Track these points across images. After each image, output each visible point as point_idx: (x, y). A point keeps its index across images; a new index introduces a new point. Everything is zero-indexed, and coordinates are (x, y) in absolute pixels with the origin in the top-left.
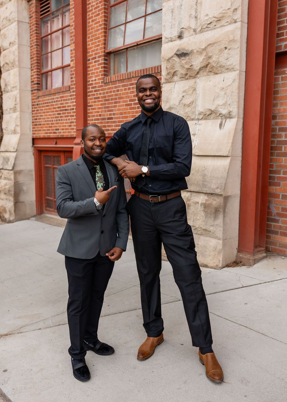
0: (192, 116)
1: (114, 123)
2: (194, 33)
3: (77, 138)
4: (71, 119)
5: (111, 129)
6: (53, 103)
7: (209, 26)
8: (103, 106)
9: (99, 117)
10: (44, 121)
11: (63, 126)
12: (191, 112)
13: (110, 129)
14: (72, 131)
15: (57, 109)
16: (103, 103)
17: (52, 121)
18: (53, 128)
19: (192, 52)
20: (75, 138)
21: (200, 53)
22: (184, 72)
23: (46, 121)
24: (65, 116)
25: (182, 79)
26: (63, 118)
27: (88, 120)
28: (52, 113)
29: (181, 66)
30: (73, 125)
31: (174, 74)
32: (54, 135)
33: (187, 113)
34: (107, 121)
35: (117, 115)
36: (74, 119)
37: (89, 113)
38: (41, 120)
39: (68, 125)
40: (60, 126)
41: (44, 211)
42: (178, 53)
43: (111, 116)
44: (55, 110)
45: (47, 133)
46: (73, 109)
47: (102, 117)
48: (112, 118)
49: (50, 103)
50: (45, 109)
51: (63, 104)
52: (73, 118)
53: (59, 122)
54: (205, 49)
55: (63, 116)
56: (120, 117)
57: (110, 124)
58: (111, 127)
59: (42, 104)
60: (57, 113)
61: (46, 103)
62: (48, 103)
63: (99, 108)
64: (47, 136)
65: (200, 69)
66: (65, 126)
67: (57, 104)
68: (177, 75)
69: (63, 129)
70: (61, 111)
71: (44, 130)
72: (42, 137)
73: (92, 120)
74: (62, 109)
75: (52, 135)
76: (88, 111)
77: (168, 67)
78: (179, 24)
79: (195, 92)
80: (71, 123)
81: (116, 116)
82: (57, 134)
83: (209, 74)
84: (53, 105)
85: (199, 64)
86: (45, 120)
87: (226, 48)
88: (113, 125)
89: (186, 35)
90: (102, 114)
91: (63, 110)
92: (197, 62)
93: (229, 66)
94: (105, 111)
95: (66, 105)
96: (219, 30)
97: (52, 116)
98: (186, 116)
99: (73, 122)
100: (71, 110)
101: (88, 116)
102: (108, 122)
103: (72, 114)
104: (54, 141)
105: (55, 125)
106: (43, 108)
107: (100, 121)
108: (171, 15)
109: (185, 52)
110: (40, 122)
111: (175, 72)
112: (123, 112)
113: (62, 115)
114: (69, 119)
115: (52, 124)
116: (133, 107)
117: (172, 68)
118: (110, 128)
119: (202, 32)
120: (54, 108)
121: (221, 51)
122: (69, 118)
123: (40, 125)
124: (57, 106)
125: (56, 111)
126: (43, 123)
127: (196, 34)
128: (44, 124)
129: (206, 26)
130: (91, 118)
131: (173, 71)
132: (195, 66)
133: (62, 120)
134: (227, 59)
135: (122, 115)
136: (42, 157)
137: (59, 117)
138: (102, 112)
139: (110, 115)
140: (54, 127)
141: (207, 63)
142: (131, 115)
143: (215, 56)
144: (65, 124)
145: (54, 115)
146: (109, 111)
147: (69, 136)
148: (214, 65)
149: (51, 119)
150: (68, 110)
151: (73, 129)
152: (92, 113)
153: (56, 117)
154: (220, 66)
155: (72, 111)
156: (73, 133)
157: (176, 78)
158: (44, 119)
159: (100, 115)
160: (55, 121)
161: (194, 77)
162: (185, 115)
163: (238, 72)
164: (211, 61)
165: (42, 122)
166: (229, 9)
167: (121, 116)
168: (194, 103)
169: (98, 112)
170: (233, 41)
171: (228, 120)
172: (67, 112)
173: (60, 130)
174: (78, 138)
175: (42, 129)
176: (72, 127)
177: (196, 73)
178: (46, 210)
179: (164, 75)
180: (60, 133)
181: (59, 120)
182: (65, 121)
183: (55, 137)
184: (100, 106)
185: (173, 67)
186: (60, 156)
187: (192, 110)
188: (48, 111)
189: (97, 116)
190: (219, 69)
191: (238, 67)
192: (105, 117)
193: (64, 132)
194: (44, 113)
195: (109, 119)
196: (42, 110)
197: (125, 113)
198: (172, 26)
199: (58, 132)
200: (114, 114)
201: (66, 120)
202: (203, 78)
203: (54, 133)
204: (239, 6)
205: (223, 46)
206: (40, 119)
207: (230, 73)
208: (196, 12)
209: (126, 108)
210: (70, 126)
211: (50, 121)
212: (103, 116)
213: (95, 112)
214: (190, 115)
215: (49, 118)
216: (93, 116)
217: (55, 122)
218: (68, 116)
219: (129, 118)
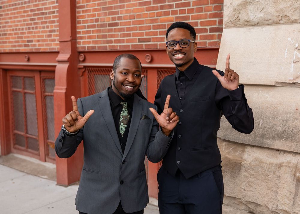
0: (292, 15)
1: (119, 32)
3: (60, 52)
4: (51, 26)
5: (115, 40)
6: (24, 5)
8: (102, 7)
9: (95, 23)
10: (10, 30)
11: (39, 36)
12: (292, 9)
13: (113, 41)
14: (53, 43)
15: (30, 13)
16: (101, 3)
17: (23, 29)
18: (24, 39)
20: (58, 53)
23: (13, 30)
24: (41, 22)
26: (38, 26)
27: (77, 27)
28: (22, 19)
30: (54, 35)
32: (26, 49)
33: (282, 10)
34: (108, 28)
35: (124, 19)
36: (56, 26)
37: (79, 17)
38: (5, 29)
39: (45, 35)
40: (34, 37)
41: (13, 149)
43: (116, 20)
44: (26, 14)
45: (15, 46)
46: (54, 12)
47: (99, 23)
48: (116, 24)
49: (19, 4)
50: (12, 14)
51: (39, 6)
52: (54, 24)
53: (33, 30)
55: (39, 22)
56: (130, 22)
57: (113, 33)
58: (114, 37)
59: (7, 6)
60: (29, 18)
61: (13, 5)
62: (15, 5)
63: (95, 10)
64: (15, 50)
66: (42, 36)
67: (29, 6)
69: (38, 41)
70: (35, 15)
71: (10, 42)
72: (7, 51)
73: (84, 27)
74: (36, 12)
75: (22, 49)
76: (77, 15)
80: (50, 31)
81: (123, 21)
82: (30, 48)
84: (23, 8)
86: (11, 28)
88: (118, 34)
90: (100, 18)
91: (38, 14)
94: (105, 14)
95: (43, 7)
97: (23, 23)
98: (279, 16)
99: (54, 31)
100: (50, 13)
101: (77, 22)
102: (110, 31)
103: (52, 19)
104: (26, 57)
105: (27, 35)
106: (9, 12)
107: (97, 29)
110: (4, 31)
112: (135, 14)
113: (36, 21)
114: (48, 27)
115: (22, 33)
116: (153, 7)
118: (113, 39)
120: (25, 12)
122: (48, 24)
123: (5, 34)
124: (29, 9)
125: (28, 16)
126: (9, 32)
128: (10, 34)
130: (82, 25)
133: (36, 28)
135: (134, 19)
136: (8, 78)
137: (33, 24)
138: (99, 15)
139: (114, 19)
140: (25, 37)
142: (149, 18)
144: (41, 34)
145: (24, 21)
146: (111, 14)
147: (48, 51)
149: (21, 27)
150: (46, 13)
151: (54, 40)
152: (83, 17)
153: (28, 24)
155: (52, 15)
156: (55, 46)
158: (11, 26)
159: (97, 20)
160: (26, 29)
162: (278, 14)
165: (7, 30)
167: (131, 20)
169: (94, 15)
172: (44, 16)
173: (35, 42)
174: (62, 53)
175: (7, 41)
176: (53, 38)
178: (15, 148)
180: (35, 45)
181: (33, 28)
182: (42, 30)
183: (27, 51)
184: (96, 7)
186: (34, 77)
187: (293, 5)
188: (16, 15)
189: (92, 21)
192: (105, 23)
193: (39, 45)
194: (11, 18)
195: (110, 25)
196: (8, 14)
197: (139, 16)
199: (31, 45)
200: (120, 18)
201: (44, 28)
203: (25, 46)
206: (5, 27)
209: (141, 8)
210: (50, 36)
211: (19, 29)
212: (101, 22)
213: (89, 16)
214: (287, 15)
215: (17, 25)
216: (86, 22)
217: (26, 31)
218: (46, 22)
219: (146, 24)
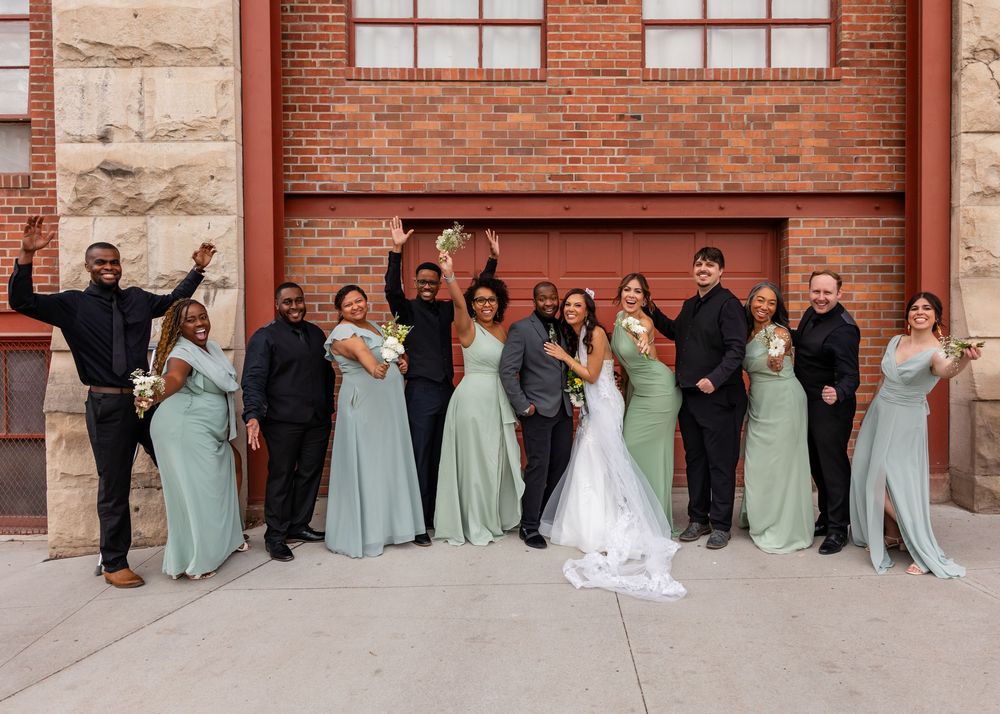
0: (140, 280)
2: (136, 139)
7: (171, 134)
12: (139, 274)
19: (140, 171)
21: (159, 175)
22: (119, 202)
25: (113, 213)
29: (114, 191)
31: (94, 202)
42: (107, 168)
54: (171, 171)
65: (158, 203)
68: (98, 205)
77: (80, 188)
78: (101, 115)
79: (144, 240)
83: (176, 212)
85: (156, 194)
87: (212, 177)
89: (117, 136)
92: (153, 190)
93: (218, 205)
96: (194, 144)
108: (79, 95)
109: (124, 169)
111: (95, 199)
117: (90, 192)
119: (156, 141)
121: (203, 180)
127: (142, 141)
129: (165, 133)
131: (91, 197)
132: (147, 197)
134: (216, 194)
141: (174, 195)
143: (191, 187)
148: (188, 199)
154: (202, 204)
157: (95, 210)
161: (143, 214)
163: (235, 216)
164: (182, 193)
166: (214, 118)
168: (144, 259)
170: (226, 169)
171: (220, 291)
177: (148, 207)
179: (66, 201)
185: (91, 190)
187: (140, 270)
190: (199, 207)
191: (234, 209)
198: (82, 114)
202: (164, 218)
204: (232, 118)
205: (208, 174)
207: (220, 217)
208: (141, 106)
214: (135, 280)
